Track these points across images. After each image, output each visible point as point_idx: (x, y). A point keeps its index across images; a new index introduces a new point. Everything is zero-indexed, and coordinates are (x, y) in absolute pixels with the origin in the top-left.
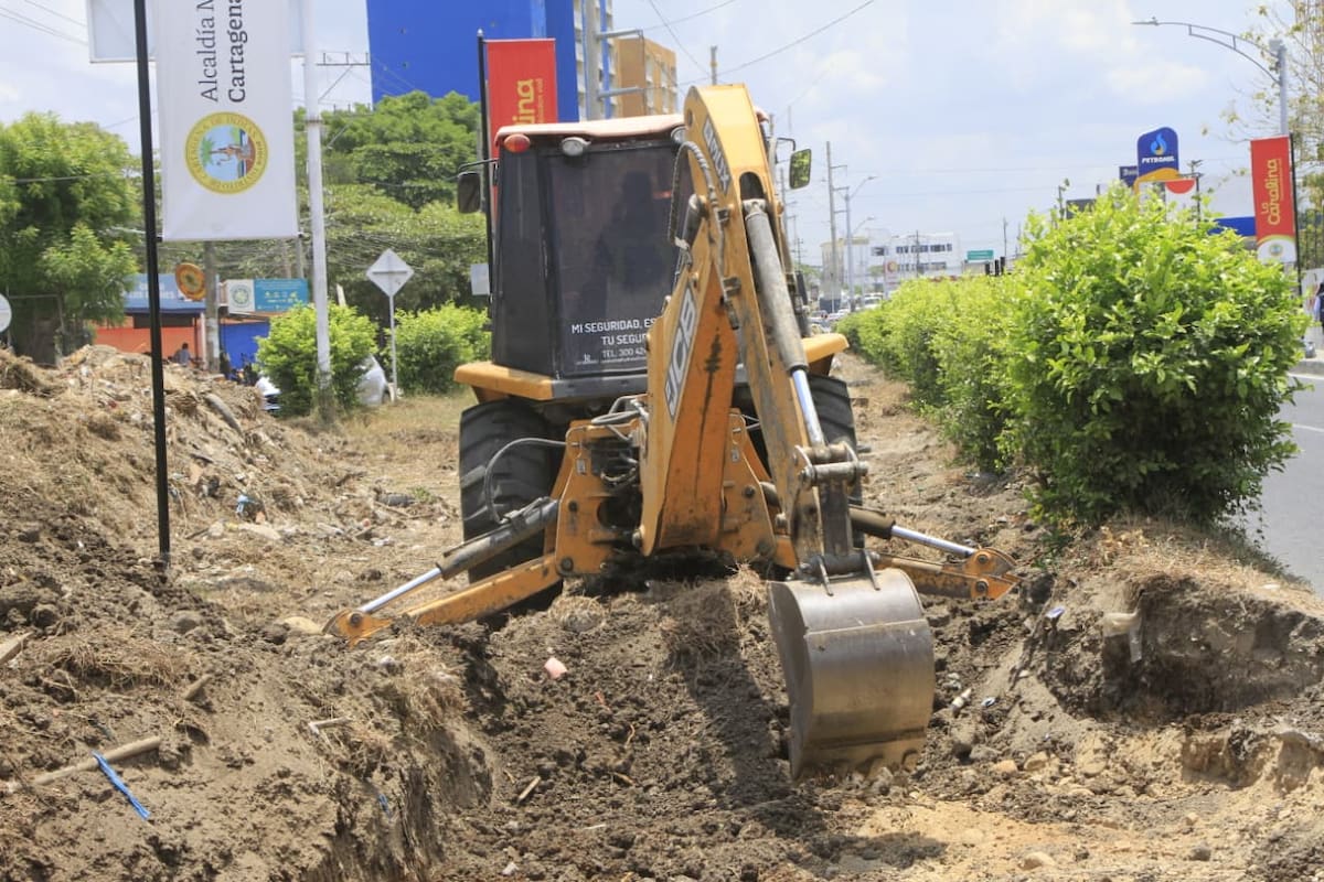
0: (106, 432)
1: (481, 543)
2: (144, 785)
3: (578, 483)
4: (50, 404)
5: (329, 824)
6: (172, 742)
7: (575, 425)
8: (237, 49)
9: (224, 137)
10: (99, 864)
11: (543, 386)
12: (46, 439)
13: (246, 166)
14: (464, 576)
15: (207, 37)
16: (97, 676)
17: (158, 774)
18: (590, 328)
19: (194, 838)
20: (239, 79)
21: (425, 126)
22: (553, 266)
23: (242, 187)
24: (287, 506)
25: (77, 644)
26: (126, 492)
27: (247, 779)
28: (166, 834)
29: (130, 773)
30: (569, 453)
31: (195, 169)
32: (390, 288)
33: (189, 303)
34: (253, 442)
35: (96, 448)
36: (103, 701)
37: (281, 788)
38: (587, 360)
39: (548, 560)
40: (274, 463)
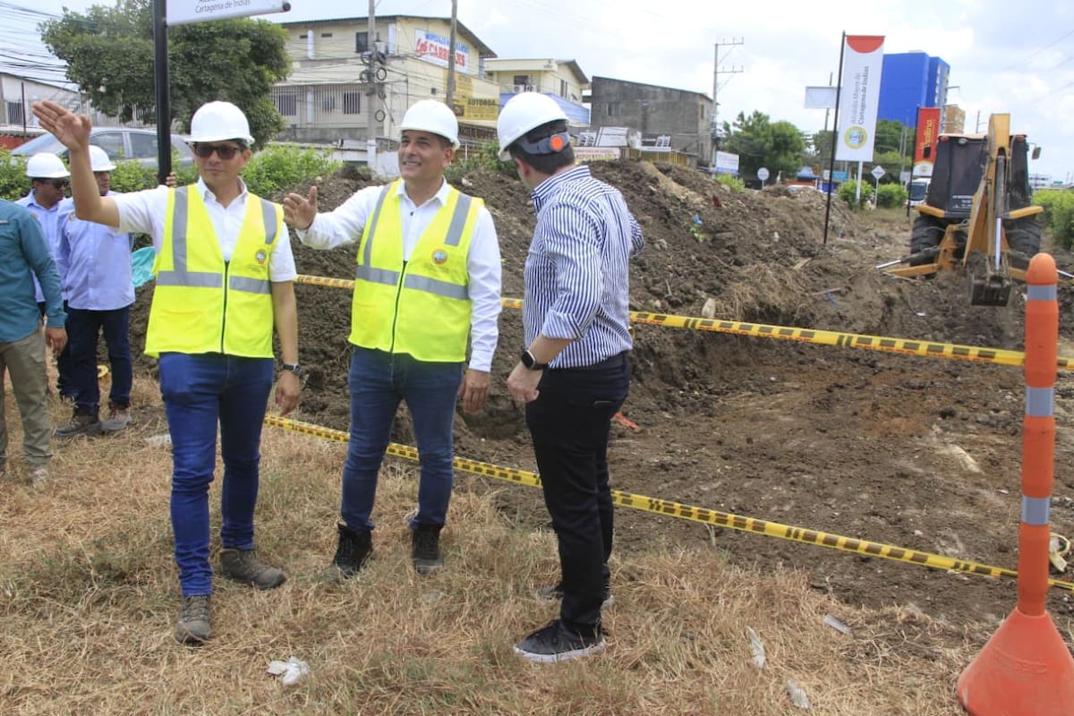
0: (808, 210)
1: (915, 256)
2: (836, 299)
3: (948, 243)
4: (793, 201)
5: (880, 316)
6: (844, 290)
7: (950, 226)
8: (863, 110)
9: (856, 133)
10: (825, 316)
11: (940, 213)
12: (793, 210)
13: (861, 141)
14: (908, 265)
15: (855, 106)
16: (826, 271)
17: (839, 297)
18: (960, 197)
19: (847, 314)
20: (862, 118)
21: (887, 129)
22: (950, 177)
23: (858, 147)
24: (852, 235)
25: (823, 262)
26: (811, 226)
27: (861, 302)
28: (841, 312)
29: (834, 296)
30: (946, 234)
31: (846, 141)
32: (878, 177)
33: (814, 176)
34: (844, 217)
35: (805, 214)
36: (828, 278)
37: (869, 305)
38: (957, 207)
39: (935, 265)
40: (849, 223)
